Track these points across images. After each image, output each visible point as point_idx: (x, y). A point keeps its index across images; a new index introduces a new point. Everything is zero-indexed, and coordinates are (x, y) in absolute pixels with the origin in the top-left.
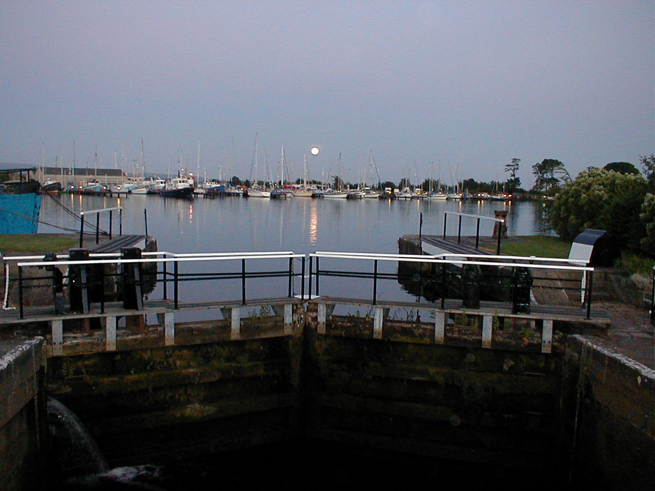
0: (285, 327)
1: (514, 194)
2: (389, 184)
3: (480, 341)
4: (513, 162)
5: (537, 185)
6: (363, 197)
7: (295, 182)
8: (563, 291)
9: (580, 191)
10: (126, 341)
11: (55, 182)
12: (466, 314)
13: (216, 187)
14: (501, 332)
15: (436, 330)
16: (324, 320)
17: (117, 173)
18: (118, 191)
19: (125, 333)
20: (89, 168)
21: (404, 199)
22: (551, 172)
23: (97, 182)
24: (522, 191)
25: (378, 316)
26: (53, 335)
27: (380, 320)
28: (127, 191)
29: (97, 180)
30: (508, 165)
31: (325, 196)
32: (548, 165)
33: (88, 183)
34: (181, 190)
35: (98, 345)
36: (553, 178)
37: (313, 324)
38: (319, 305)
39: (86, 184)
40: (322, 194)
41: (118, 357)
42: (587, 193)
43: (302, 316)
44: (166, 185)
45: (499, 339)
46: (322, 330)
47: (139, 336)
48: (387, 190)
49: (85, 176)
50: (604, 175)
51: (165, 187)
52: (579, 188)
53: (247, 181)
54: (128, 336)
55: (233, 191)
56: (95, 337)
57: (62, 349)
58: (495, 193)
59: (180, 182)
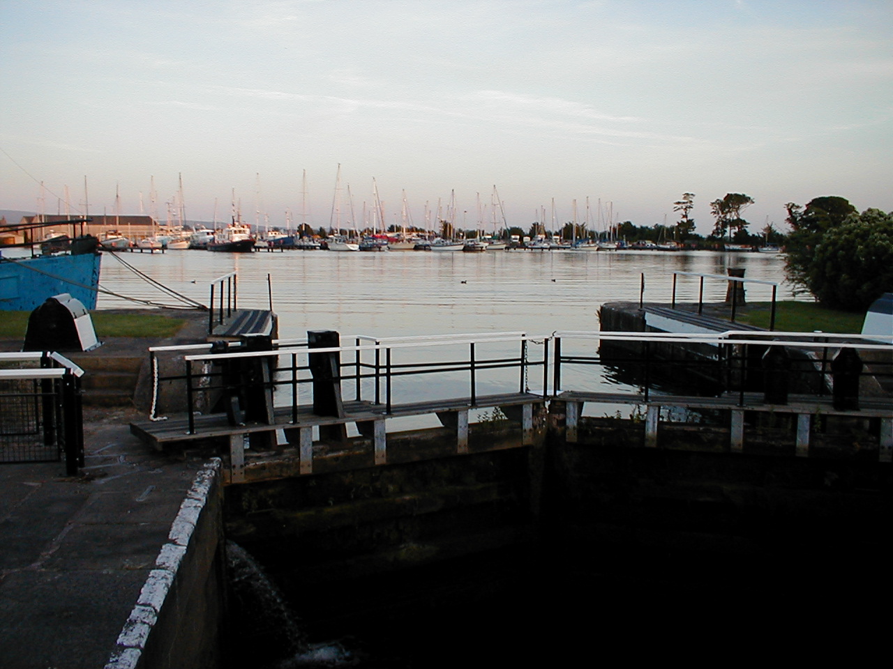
0: (524, 434)
1: (686, 241)
2: (516, 231)
3: (794, 448)
4: (685, 198)
5: (717, 229)
6: (484, 248)
7: (387, 229)
8: (874, 377)
9: (854, 241)
10: (324, 460)
11: (61, 235)
12: (775, 413)
13: (282, 238)
14: (822, 435)
15: (732, 434)
16: (575, 424)
17: (146, 221)
18: (150, 246)
19: (322, 449)
20: (107, 215)
21: (540, 250)
22: (737, 211)
23: (120, 234)
24: (697, 237)
25: (652, 418)
26: (232, 456)
27: (654, 422)
28: (161, 246)
29: (119, 232)
30: (679, 203)
31: (431, 248)
32: (734, 201)
33: (106, 235)
34: (237, 243)
35: (288, 466)
36: (738, 219)
37: (559, 429)
38: (568, 403)
39: (104, 237)
40: (428, 246)
41: (313, 483)
42: (864, 244)
43: (544, 419)
44: (216, 236)
45: (820, 444)
46: (572, 437)
47: (341, 453)
48: (514, 239)
49: (103, 226)
50: (883, 219)
51: (214, 238)
52: (851, 237)
53: (321, 229)
54: (327, 453)
55: (306, 244)
56: (285, 456)
57: (243, 475)
58: (663, 241)
59: (235, 232)
